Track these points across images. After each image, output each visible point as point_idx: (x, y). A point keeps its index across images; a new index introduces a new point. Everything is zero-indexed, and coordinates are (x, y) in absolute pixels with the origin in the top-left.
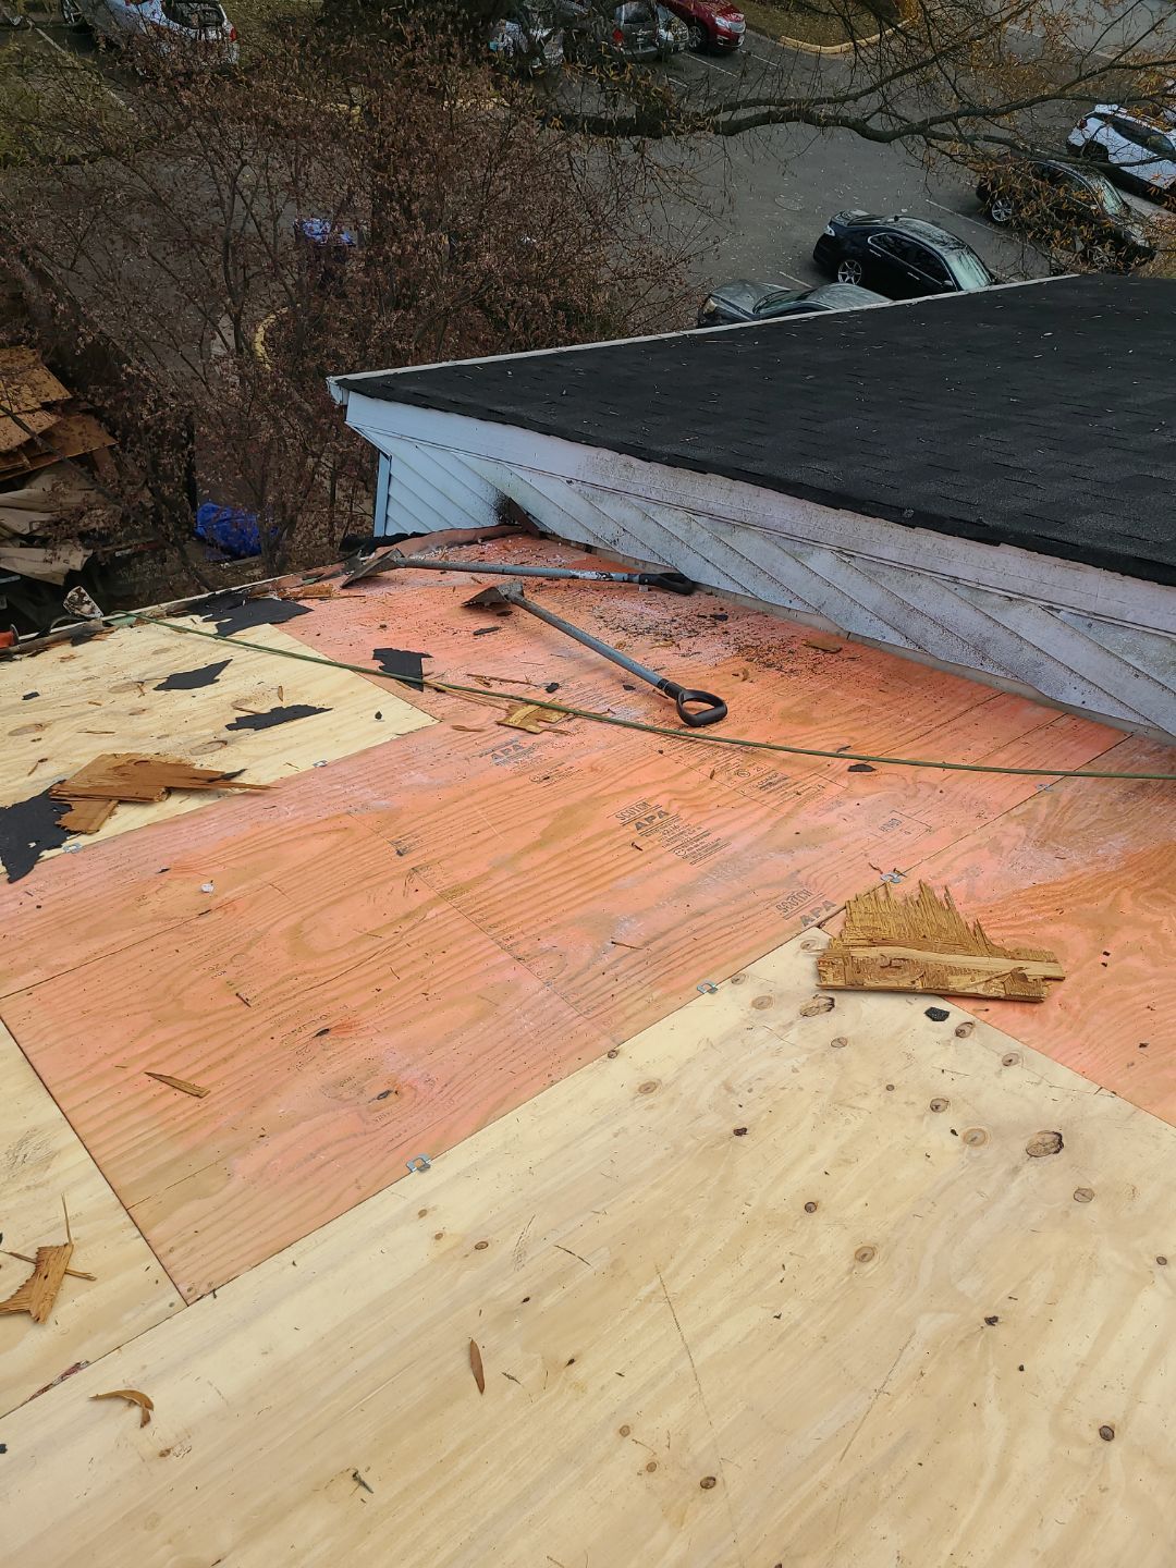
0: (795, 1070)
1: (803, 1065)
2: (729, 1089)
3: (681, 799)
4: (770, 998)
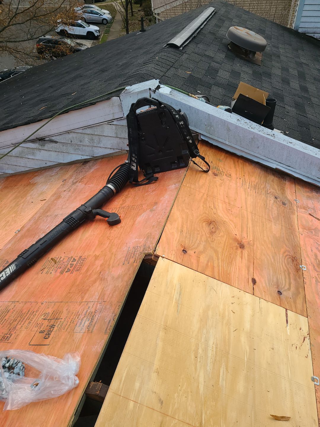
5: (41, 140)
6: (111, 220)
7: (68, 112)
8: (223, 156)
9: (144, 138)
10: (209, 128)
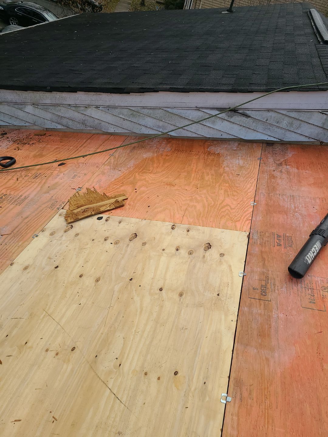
0: (67, 246)
1: (69, 244)
2: (50, 258)
3: (10, 189)
4: (54, 232)
5: (234, 111)
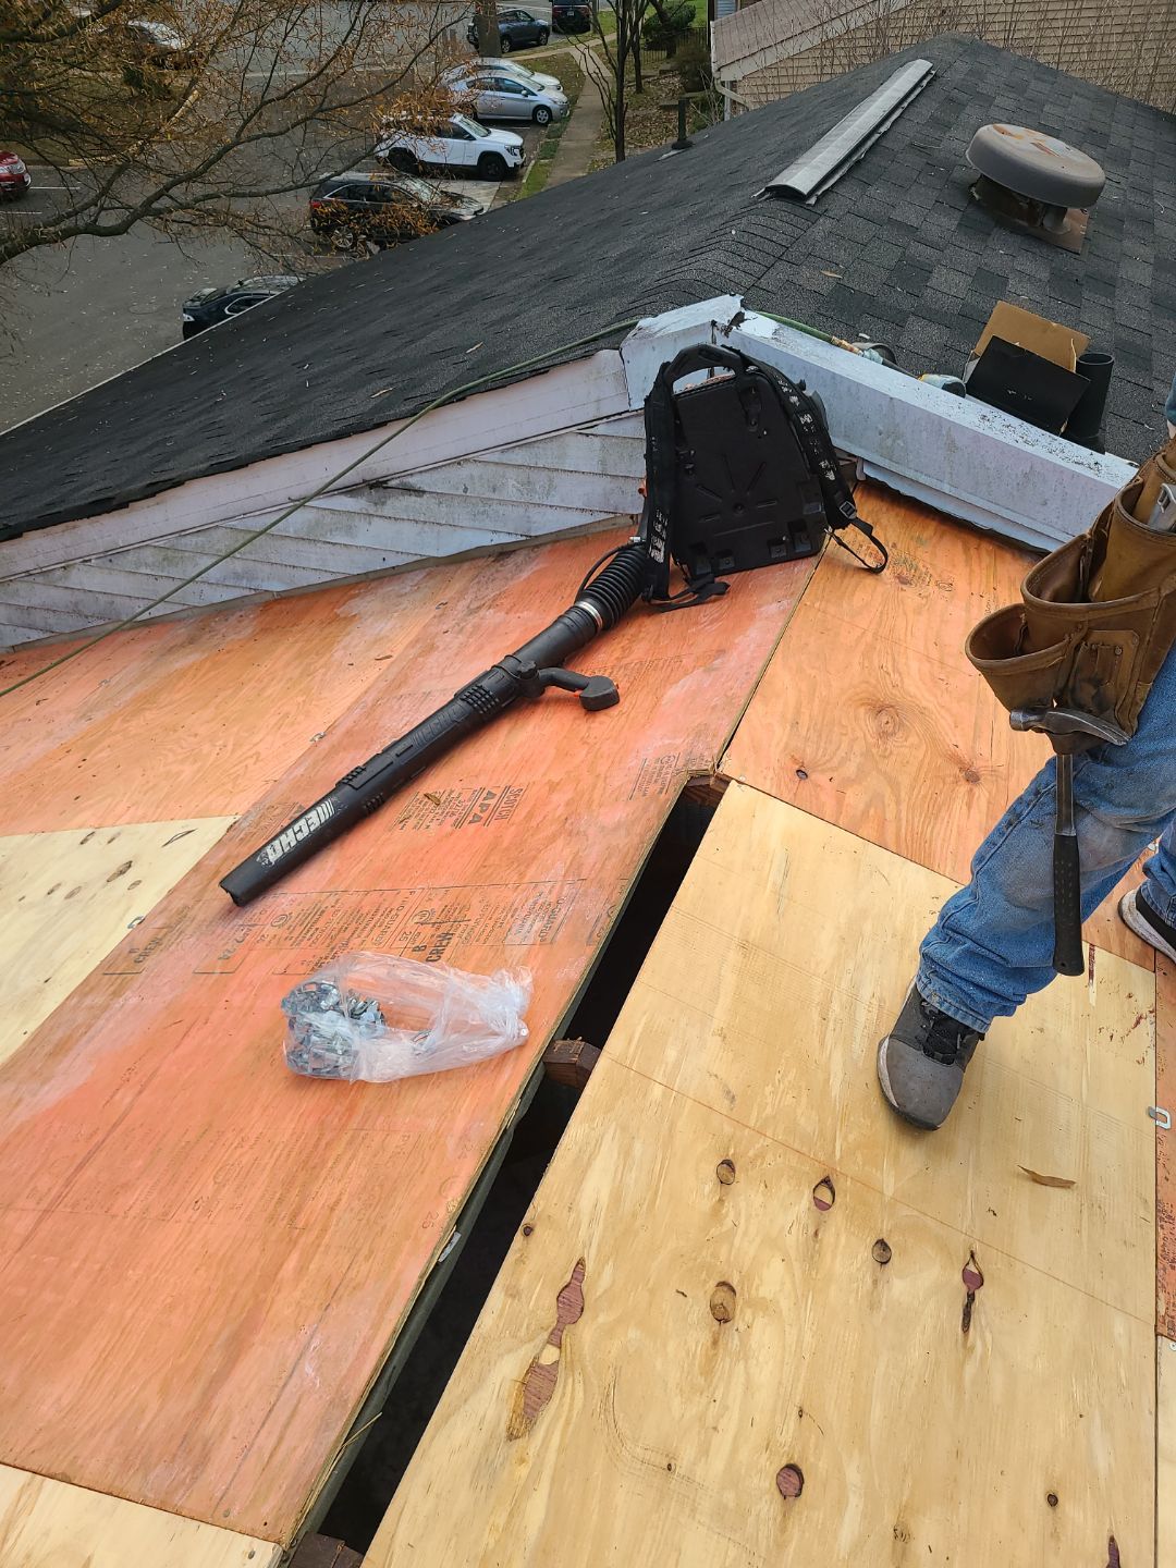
5: (378, 485)
6: (590, 693)
7: (464, 399)
8: (931, 528)
9: (691, 466)
10: (889, 442)
